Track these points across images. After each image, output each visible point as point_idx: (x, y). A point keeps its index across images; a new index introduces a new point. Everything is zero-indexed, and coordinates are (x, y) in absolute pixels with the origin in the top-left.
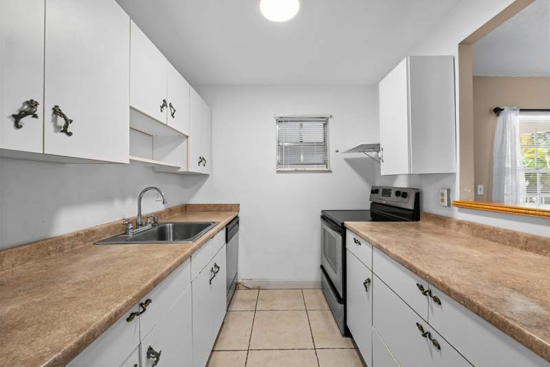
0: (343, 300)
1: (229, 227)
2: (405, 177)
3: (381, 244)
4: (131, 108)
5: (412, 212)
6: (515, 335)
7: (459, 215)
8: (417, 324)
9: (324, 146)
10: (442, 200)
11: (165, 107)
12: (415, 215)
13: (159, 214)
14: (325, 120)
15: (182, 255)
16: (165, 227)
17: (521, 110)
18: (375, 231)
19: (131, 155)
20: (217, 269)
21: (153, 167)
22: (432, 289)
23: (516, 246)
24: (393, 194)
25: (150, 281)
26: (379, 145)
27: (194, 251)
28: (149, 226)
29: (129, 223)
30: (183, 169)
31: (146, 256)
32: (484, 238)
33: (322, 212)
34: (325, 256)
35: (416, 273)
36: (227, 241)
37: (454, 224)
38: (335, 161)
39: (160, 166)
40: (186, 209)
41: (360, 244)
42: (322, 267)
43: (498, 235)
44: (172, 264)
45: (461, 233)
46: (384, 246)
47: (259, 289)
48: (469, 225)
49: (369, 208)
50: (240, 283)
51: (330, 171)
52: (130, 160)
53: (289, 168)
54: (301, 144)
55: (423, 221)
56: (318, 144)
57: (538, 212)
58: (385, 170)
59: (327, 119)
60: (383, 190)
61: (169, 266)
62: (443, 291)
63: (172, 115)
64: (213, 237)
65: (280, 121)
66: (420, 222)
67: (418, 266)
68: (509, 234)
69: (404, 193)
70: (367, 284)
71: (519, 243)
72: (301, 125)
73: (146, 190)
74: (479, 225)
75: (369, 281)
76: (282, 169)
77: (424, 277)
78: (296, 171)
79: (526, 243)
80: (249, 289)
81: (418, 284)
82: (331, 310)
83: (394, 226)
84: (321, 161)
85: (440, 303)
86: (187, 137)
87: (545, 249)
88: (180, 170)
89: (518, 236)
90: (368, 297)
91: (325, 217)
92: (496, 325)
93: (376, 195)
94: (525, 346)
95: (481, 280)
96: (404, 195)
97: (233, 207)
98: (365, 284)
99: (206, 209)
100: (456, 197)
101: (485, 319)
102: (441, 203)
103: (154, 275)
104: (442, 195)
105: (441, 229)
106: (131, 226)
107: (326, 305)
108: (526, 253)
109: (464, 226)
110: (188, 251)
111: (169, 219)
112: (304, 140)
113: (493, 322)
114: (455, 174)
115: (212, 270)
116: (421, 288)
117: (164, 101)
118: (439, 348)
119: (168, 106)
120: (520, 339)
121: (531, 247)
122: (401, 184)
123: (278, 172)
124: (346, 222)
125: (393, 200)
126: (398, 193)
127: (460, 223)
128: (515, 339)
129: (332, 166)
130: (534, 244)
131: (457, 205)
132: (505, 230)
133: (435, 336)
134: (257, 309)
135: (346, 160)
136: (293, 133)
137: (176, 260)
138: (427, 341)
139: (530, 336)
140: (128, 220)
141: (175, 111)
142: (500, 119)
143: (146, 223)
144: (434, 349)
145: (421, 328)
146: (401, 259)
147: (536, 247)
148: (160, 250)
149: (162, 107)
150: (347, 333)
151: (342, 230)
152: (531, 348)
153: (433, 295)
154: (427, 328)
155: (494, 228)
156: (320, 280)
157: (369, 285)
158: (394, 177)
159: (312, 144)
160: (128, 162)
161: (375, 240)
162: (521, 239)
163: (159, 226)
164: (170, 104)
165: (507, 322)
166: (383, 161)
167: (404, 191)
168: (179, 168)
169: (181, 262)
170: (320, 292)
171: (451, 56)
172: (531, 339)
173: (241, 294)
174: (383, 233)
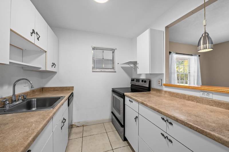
0: (123, 126)
1: (70, 98)
2: (145, 75)
3: (144, 102)
4: (11, 30)
5: (148, 88)
6: (208, 135)
7: (165, 89)
8: (161, 133)
9: (113, 61)
10: (159, 83)
11: (34, 34)
12: (149, 89)
13: (27, 94)
14: (113, 50)
15: (49, 118)
16: (31, 100)
17: (176, 53)
18: (138, 96)
19: (10, 59)
20: (65, 121)
21: (22, 67)
22: (169, 119)
23: (185, 99)
24: (141, 81)
25: (30, 139)
26: (137, 62)
27: (54, 114)
28: (20, 101)
29: (6, 100)
30: (43, 69)
31: (22, 121)
32: (174, 97)
33: (112, 89)
34: (114, 107)
35: (161, 113)
36: (69, 105)
37: (164, 92)
38: (117, 67)
39: (28, 66)
40: (43, 90)
41: (132, 102)
42: (112, 112)
43: (179, 95)
44: (43, 124)
45: (166, 95)
46: (145, 103)
47: (83, 126)
48: (169, 92)
49: (130, 87)
50: (73, 125)
51: (115, 72)
52: (10, 62)
53: (98, 70)
54: (103, 60)
55: (152, 91)
56: (110, 60)
57: (192, 87)
58: (139, 72)
59: (114, 50)
60: (136, 79)
61: (41, 126)
62: (174, 120)
63: (38, 39)
64: (63, 105)
65: (94, 49)
66: (151, 92)
67: (162, 110)
68: (183, 95)
69: (145, 81)
70: (136, 119)
71: (186, 98)
72: (103, 51)
73: (19, 80)
74: (172, 92)
75: (137, 117)
76: (95, 70)
77: (165, 115)
78: (101, 71)
79: (188, 98)
80: (78, 127)
81: (161, 118)
82: (117, 130)
83: (143, 94)
84: (111, 68)
85: (172, 125)
86: (46, 52)
87: (195, 100)
88: (41, 69)
89: (186, 96)
90: (137, 124)
91: (114, 91)
92: (199, 132)
93: (133, 81)
94: (212, 139)
95: (185, 114)
96: (145, 82)
97: (70, 88)
98: (135, 119)
99: (55, 89)
100: (164, 82)
101: (194, 130)
102: (159, 85)
103: (33, 133)
104: (159, 81)
105: (159, 94)
106: (8, 102)
107: (114, 128)
108: (189, 101)
109: (167, 93)
110: (51, 114)
111: (32, 96)
112: (104, 58)
113: (198, 131)
114: (163, 74)
115: (62, 122)
116: (163, 119)
117: (33, 30)
118: (172, 142)
119: (36, 33)
120: (209, 136)
121: (190, 99)
122: (143, 77)
123: (93, 72)
124: (125, 93)
125: (141, 83)
126: (142, 81)
127: (166, 92)
128: (207, 136)
129: (116, 70)
130: (191, 98)
131: (164, 85)
132: (181, 94)
133: (169, 137)
134: (83, 136)
135: (122, 67)
136: (99, 55)
137: (45, 122)
138: (166, 140)
139: (214, 135)
140: (5, 99)
141: (39, 37)
142: (170, 55)
143: (18, 99)
144: (169, 143)
145: (163, 135)
146: (154, 108)
147: (192, 99)
148: (32, 116)
149: (32, 33)
150: (125, 139)
151: (123, 97)
152: (214, 140)
153: (169, 121)
154: (166, 135)
155: (178, 93)
156: (111, 118)
157: (137, 119)
158: (140, 74)
159: (108, 60)
160: (9, 64)
161: (140, 100)
162: (187, 97)
163: (27, 101)
164: (37, 33)
165: (204, 131)
166: (138, 68)
167: (145, 80)
168: (40, 68)
169: (48, 122)
170: (111, 123)
171: (162, 31)
172: (214, 136)
173: (74, 130)
174: (141, 97)
